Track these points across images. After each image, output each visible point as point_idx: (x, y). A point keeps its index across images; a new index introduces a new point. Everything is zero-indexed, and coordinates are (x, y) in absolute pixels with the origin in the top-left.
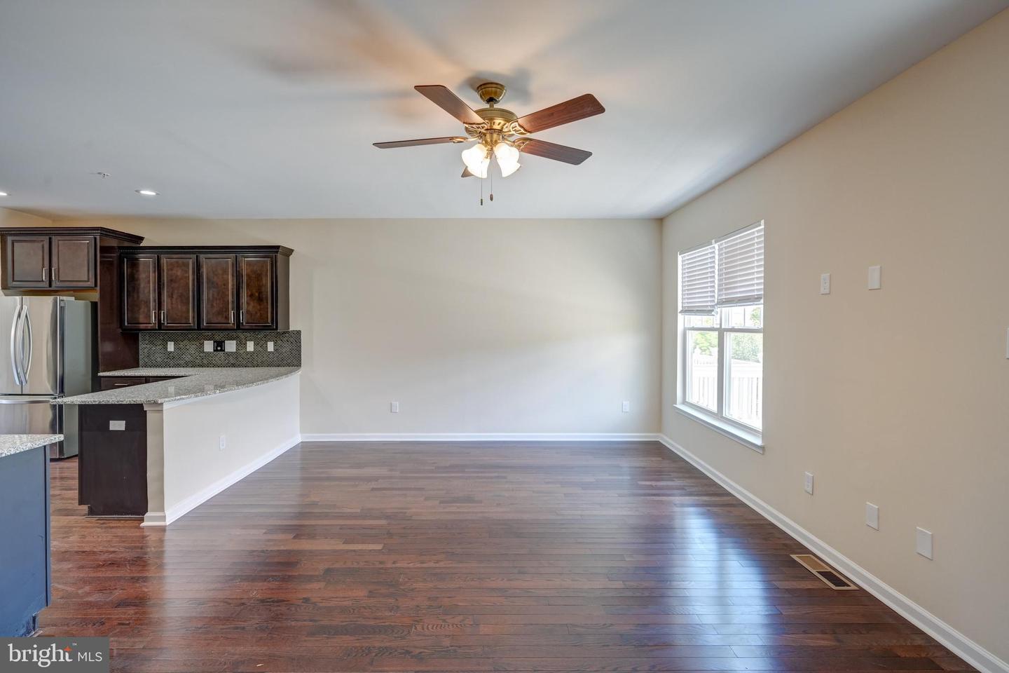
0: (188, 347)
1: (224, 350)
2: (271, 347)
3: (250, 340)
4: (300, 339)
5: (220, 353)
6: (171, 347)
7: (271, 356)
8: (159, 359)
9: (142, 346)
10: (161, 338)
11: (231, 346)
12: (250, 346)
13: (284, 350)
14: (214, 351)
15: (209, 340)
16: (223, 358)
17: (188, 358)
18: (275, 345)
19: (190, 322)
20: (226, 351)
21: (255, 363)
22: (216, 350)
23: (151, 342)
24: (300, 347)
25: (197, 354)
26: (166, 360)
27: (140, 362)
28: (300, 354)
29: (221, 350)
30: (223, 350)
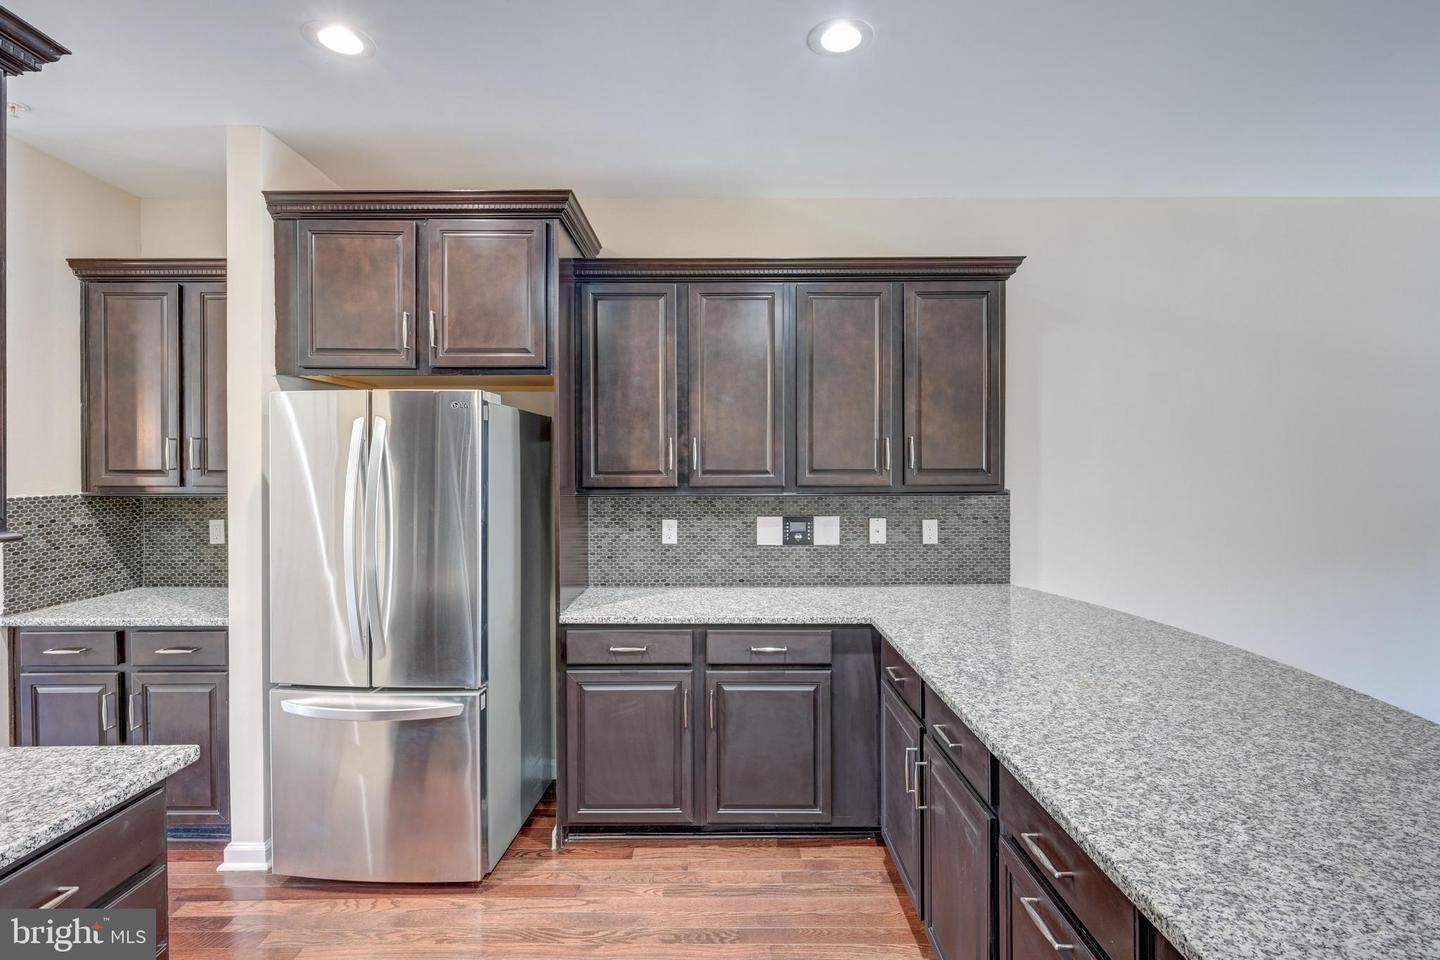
0: (712, 534)
1: (811, 543)
2: (931, 532)
3: (878, 515)
4: (1007, 511)
5: (799, 547)
6: (670, 532)
7: (932, 556)
8: (639, 565)
9: (593, 532)
10: (645, 509)
11: (827, 531)
12: (879, 531)
13: (965, 541)
14: (785, 542)
15: (770, 514)
16: (805, 561)
17: (713, 562)
18: (941, 529)
19: (769, 467)
20: (817, 542)
21: (890, 574)
22: (789, 540)
23: (619, 521)
24: (1007, 532)
25: (738, 551)
26: (657, 567)
27: (591, 572)
28: (1007, 552)
29: (804, 542)
30: (807, 540)
